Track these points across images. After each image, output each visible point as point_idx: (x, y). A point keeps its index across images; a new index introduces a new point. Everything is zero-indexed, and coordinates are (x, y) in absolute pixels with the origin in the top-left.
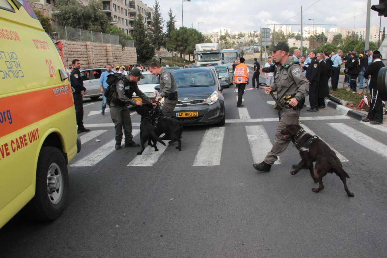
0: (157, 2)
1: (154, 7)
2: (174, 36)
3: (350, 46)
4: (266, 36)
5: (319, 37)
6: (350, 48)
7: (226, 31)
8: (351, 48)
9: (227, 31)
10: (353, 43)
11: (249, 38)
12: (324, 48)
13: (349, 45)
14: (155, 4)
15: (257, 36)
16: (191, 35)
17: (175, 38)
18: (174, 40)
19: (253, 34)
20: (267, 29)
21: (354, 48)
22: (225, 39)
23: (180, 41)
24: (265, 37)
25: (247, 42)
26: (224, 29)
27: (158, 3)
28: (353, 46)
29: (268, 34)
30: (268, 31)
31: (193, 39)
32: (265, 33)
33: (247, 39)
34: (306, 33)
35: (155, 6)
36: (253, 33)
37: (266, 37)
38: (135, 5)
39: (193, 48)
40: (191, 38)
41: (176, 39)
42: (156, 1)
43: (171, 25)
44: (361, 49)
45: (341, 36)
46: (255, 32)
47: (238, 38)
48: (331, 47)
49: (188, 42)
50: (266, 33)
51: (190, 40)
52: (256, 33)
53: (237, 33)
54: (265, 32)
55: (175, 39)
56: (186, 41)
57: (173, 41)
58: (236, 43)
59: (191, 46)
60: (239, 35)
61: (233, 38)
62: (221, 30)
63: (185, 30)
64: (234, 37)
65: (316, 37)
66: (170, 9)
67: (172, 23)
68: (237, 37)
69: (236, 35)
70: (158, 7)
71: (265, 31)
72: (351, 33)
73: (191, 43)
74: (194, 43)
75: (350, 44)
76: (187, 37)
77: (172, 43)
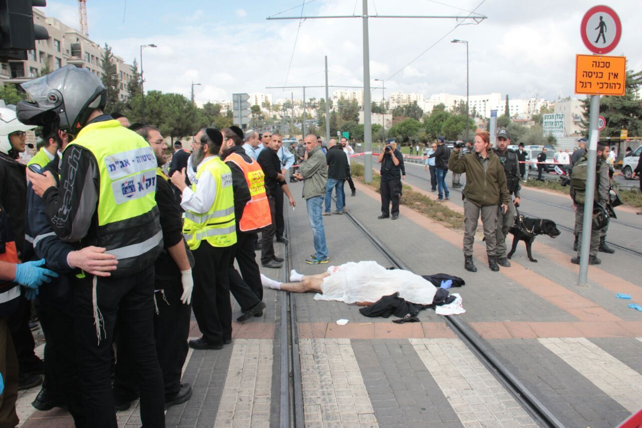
0: (108, 48)
1: (102, 56)
2: (136, 106)
3: (436, 122)
4: (241, 107)
5: (410, 109)
6: (436, 127)
7: (264, 99)
8: (438, 127)
9: (266, 97)
10: (441, 118)
11: (301, 110)
12: (402, 126)
13: (434, 121)
14: (105, 51)
15: (314, 107)
16: (167, 105)
17: (138, 109)
18: (138, 114)
19: (308, 103)
20: (242, 95)
21: (442, 125)
22: (258, 112)
23: (146, 115)
24: (238, 110)
25: (297, 116)
26: (262, 96)
27: (111, 48)
28: (441, 122)
29: (243, 104)
30: (244, 98)
31: (170, 112)
32: (239, 103)
33: (298, 112)
35: (104, 55)
36: (309, 101)
37: (241, 110)
38: (80, 52)
39: (169, 127)
40: (166, 110)
41: (141, 112)
42: (106, 46)
43: (135, 87)
44: (451, 127)
45: (444, 107)
46: (311, 100)
47: (283, 109)
48: (412, 125)
49: (161, 117)
50: (241, 102)
51: (164, 113)
52: (313, 102)
53: (282, 101)
54: (239, 101)
55: (138, 111)
56: (158, 114)
57: (135, 115)
58: (278, 117)
59: (167, 123)
60: (284, 105)
61: (274, 110)
62: (256, 96)
63: (157, 96)
64: (276, 108)
65: (406, 108)
66: (133, 59)
67: (138, 83)
68: (281, 108)
69: (280, 106)
70: (109, 56)
71: (238, 98)
72: (459, 103)
73: (166, 119)
74: (172, 118)
75: (437, 119)
76: (159, 108)
77: (134, 118)
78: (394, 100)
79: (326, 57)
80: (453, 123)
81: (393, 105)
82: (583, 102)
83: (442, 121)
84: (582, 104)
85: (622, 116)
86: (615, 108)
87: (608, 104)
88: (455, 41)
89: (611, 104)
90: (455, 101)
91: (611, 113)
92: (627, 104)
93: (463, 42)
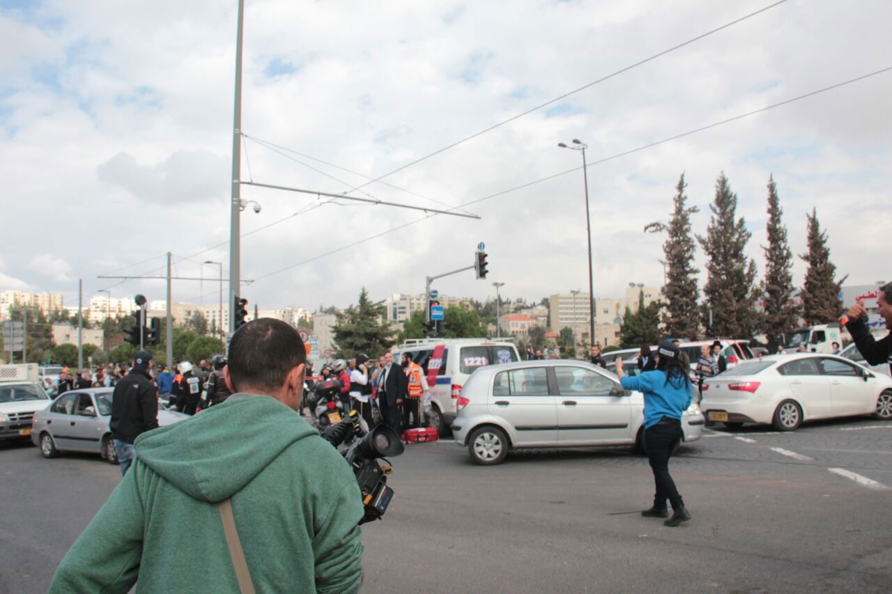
3: (180, 344)
4: (13, 334)
5: (126, 321)
10: (185, 340)
21: (186, 348)
24: (11, 336)
28: (185, 344)
29: (17, 331)
34: (98, 309)
44: (198, 350)
65: (120, 321)
72: (193, 314)
78: (97, 307)
79: (81, 281)
80: (200, 345)
81: (100, 317)
82: (333, 327)
83: (187, 342)
84: (333, 329)
85: (365, 341)
86: (359, 334)
87: (353, 330)
88: (209, 262)
89: (356, 330)
90: (189, 313)
91: (356, 338)
92: (369, 330)
93: (216, 263)
